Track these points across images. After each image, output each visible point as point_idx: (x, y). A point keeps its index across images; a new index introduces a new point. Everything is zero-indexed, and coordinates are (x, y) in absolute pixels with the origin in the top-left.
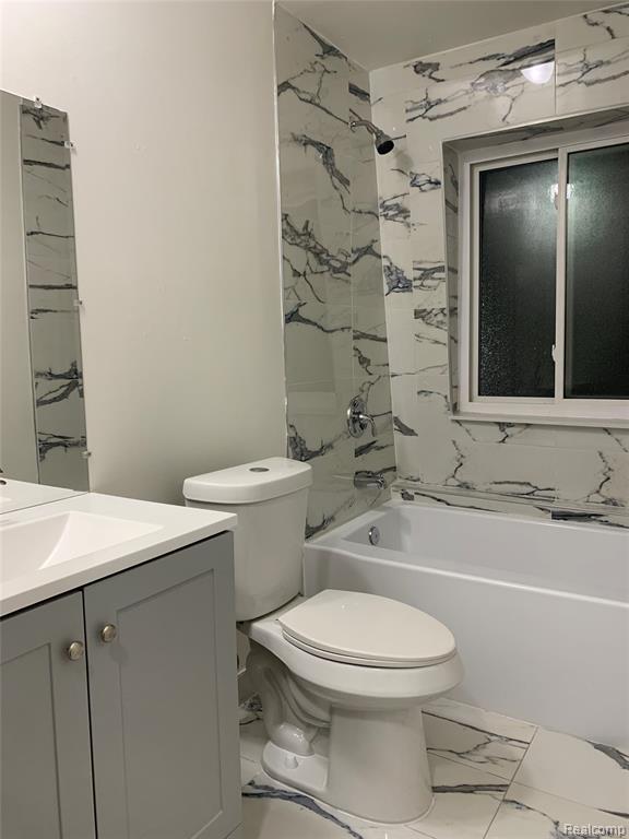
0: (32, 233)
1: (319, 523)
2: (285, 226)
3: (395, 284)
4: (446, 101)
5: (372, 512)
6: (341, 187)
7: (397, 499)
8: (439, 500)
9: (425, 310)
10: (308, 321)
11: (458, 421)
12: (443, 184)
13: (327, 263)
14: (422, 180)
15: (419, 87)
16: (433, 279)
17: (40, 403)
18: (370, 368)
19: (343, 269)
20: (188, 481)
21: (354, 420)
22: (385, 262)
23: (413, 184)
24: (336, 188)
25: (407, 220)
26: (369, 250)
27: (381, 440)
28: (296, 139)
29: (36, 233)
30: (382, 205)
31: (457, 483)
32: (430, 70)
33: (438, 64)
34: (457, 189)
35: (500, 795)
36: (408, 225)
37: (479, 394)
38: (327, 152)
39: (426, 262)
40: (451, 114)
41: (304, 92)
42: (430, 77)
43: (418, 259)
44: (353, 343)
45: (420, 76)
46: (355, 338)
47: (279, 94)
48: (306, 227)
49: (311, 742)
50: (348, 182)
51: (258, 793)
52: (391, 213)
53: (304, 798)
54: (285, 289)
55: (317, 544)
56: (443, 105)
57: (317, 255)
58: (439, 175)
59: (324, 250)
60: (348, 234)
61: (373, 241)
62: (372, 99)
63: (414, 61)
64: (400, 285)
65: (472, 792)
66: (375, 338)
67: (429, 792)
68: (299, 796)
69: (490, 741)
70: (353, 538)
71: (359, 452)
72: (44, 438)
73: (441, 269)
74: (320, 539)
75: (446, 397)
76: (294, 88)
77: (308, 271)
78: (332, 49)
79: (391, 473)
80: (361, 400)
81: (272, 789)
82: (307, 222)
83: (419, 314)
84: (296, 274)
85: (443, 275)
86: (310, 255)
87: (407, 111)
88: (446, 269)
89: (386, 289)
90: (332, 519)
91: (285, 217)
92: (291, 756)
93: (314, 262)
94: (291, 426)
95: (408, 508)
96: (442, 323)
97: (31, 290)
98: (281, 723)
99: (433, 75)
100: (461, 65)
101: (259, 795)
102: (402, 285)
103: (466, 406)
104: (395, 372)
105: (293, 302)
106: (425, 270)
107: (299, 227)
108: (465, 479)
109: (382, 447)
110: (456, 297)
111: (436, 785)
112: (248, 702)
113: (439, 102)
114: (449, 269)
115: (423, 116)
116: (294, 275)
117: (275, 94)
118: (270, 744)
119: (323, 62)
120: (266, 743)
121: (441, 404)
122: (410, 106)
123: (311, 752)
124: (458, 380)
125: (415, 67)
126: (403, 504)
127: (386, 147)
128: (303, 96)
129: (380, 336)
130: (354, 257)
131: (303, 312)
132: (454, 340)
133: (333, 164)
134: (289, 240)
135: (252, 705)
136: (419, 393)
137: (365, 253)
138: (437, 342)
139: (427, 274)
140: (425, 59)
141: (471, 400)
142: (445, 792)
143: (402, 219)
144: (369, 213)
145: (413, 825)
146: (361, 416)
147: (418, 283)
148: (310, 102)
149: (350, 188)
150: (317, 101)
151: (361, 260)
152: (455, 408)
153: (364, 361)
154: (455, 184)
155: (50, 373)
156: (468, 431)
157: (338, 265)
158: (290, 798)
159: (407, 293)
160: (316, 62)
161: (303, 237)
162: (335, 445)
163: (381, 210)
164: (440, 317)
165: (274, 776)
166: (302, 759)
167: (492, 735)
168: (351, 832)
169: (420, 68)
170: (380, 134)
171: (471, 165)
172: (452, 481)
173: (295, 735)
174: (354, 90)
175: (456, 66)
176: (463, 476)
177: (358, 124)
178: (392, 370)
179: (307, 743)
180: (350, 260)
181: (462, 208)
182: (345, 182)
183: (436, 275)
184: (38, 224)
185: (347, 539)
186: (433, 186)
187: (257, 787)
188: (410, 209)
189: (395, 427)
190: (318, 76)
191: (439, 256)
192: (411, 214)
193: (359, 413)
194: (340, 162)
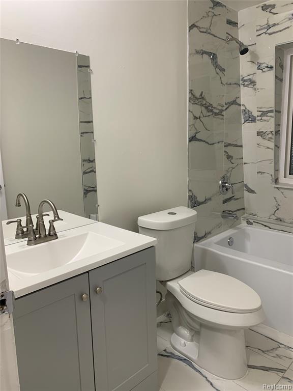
0: (81, 98)
1: (203, 235)
2: (191, 95)
3: (247, 118)
4: (278, 24)
5: (230, 230)
6: (220, 73)
7: (244, 224)
8: (265, 226)
9: (262, 132)
10: (201, 140)
11: (277, 188)
12: (274, 68)
13: (212, 111)
14: (263, 66)
15: (264, 18)
16: (267, 116)
17: (85, 173)
18: (232, 161)
19: (220, 113)
20: (140, 218)
21: (223, 186)
22: (243, 108)
23: (259, 68)
24: (217, 73)
25: (255, 87)
26: (235, 102)
27: (237, 195)
28: (197, 52)
29: (83, 98)
30: (242, 79)
31: (276, 218)
32: (270, 9)
33: (275, 5)
34: (283, 69)
35: (281, 374)
36: (255, 89)
37: (290, 174)
38: (214, 57)
39: (264, 108)
40: (281, 31)
41: (203, 28)
42: (270, 12)
43: (260, 106)
44: (224, 149)
45: (265, 12)
46: (225, 146)
47: (189, 31)
48: (201, 95)
49: (192, 336)
50: (224, 70)
51: (167, 355)
52: (246, 83)
53: (187, 361)
54: (189, 126)
55: (202, 245)
56: (276, 27)
57: (206, 108)
58: (273, 63)
59: (211, 105)
60: (223, 96)
61: (237, 98)
62: (239, 26)
63: (262, 4)
64: (250, 119)
65: (267, 370)
66: (236, 146)
67: (246, 368)
68: (185, 360)
69: (280, 347)
70: (219, 243)
71: (225, 202)
72: (86, 188)
73: (271, 111)
74: (202, 243)
75: (272, 175)
76: (197, 27)
77: (202, 116)
78: (218, 3)
79: (241, 211)
80: (227, 177)
81: (174, 354)
82: (202, 92)
83: (259, 134)
84: (195, 118)
85: (272, 114)
86: (203, 108)
87: (257, 31)
88: (274, 111)
89: (243, 121)
90: (210, 233)
91: (191, 91)
92: (183, 341)
93: (205, 111)
94: (190, 191)
95: (249, 229)
96: (271, 138)
97: (81, 124)
98: (179, 326)
99: (272, 11)
100: (287, 5)
101: (168, 356)
102: (251, 119)
103: (282, 180)
104: (246, 162)
105: (194, 131)
106: (263, 112)
107: (198, 95)
108: (279, 216)
109: (238, 199)
110: (279, 125)
111: (250, 364)
112: (167, 313)
113: (274, 25)
114: (276, 111)
115: (266, 33)
116: (194, 119)
117: (188, 31)
118: (174, 334)
119: (213, 11)
120: (173, 333)
121: (268, 179)
122: (259, 28)
123: (192, 340)
124: (278, 167)
125: (262, 7)
126: (247, 226)
127: (244, 51)
128: (201, 30)
129: (239, 144)
130: (226, 106)
131: (198, 136)
132: (277, 147)
133: (217, 62)
134: (192, 102)
135: (168, 315)
136: (258, 173)
137: (232, 104)
138: (268, 148)
139: (264, 114)
140: (267, 3)
141: (285, 177)
142: (254, 368)
143: (252, 86)
144: (235, 84)
145: (237, 382)
146: (227, 185)
147: (259, 118)
148: (205, 32)
149: (225, 73)
150: (209, 31)
151: (230, 108)
152: (276, 181)
153: (229, 157)
154: (282, 67)
155: (89, 160)
156: (282, 193)
157: (217, 111)
158: (181, 360)
159: (253, 124)
160: (209, 12)
161: (200, 100)
162: (212, 198)
163: (241, 82)
164: (270, 136)
165: (175, 349)
166: (188, 343)
167: (281, 344)
168: (207, 380)
169: (264, 8)
170: (241, 44)
171: (291, 56)
172: (273, 217)
173: (186, 332)
174: (229, 22)
175: (285, 5)
176: (278, 215)
177: (230, 40)
178: (244, 161)
179: (191, 337)
180: (224, 108)
181: (285, 80)
182: (223, 70)
183: (269, 114)
184: (84, 94)
185: (216, 243)
186: (269, 69)
187: (167, 353)
188: (256, 81)
189: (245, 189)
190: (210, 18)
191: (271, 104)
192: (257, 84)
193: (226, 183)
194: (220, 61)
